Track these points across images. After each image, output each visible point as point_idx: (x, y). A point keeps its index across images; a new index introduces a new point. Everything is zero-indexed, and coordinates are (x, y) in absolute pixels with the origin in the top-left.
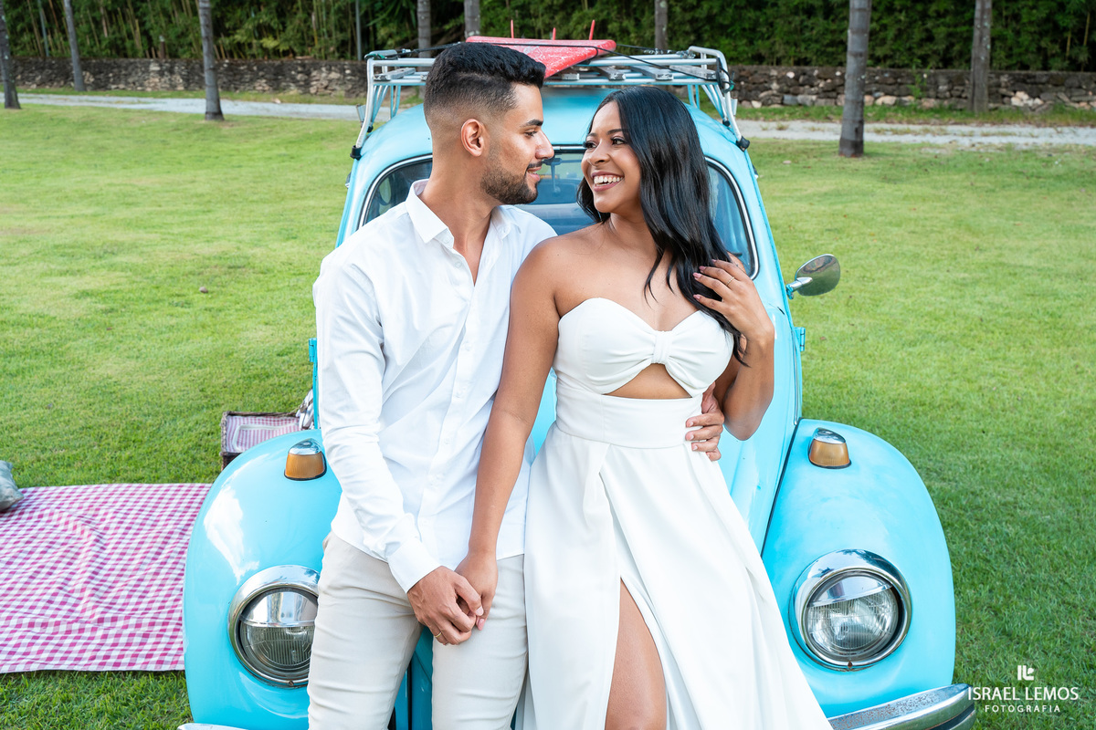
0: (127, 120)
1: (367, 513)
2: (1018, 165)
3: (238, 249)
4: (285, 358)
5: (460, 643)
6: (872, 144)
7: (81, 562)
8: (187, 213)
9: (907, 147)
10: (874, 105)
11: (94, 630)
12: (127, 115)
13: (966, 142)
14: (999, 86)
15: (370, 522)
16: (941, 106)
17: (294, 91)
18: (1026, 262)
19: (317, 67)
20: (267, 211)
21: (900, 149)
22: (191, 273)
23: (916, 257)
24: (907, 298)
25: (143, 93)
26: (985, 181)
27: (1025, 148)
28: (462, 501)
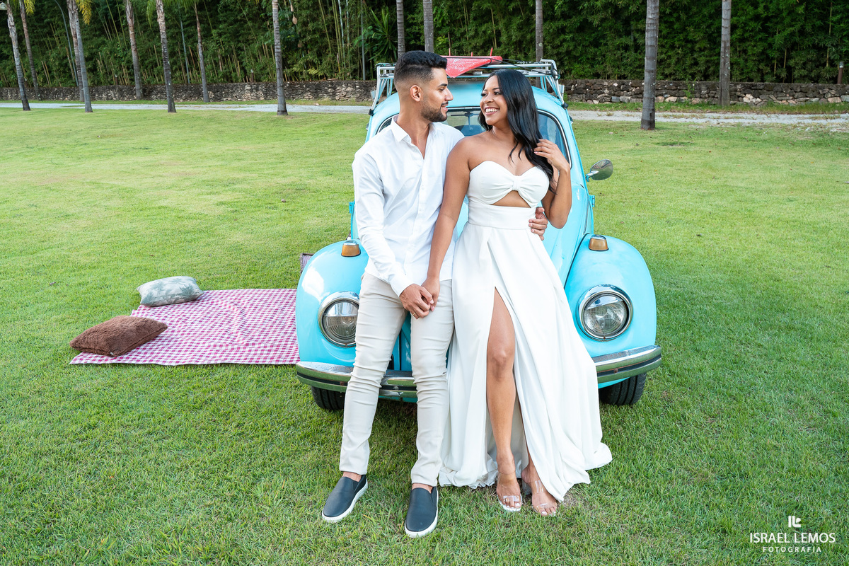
0: (234, 117)
1: (379, 263)
2: (743, 134)
3: (301, 180)
4: (330, 233)
5: (425, 316)
6: (661, 123)
7: (235, 321)
8: (272, 163)
9: (681, 124)
10: (664, 102)
11: (244, 348)
12: (234, 114)
13: (715, 122)
14: (736, 91)
15: (381, 267)
16: (703, 102)
17: (326, 98)
18: (740, 185)
19: (340, 85)
20: (314, 162)
21: (676, 126)
22: (276, 192)
23: (679, 182)
24: (671, 202)
25: (241, 101)
26: (724, 143)
27: (748, 125)
28: (424, 255)
